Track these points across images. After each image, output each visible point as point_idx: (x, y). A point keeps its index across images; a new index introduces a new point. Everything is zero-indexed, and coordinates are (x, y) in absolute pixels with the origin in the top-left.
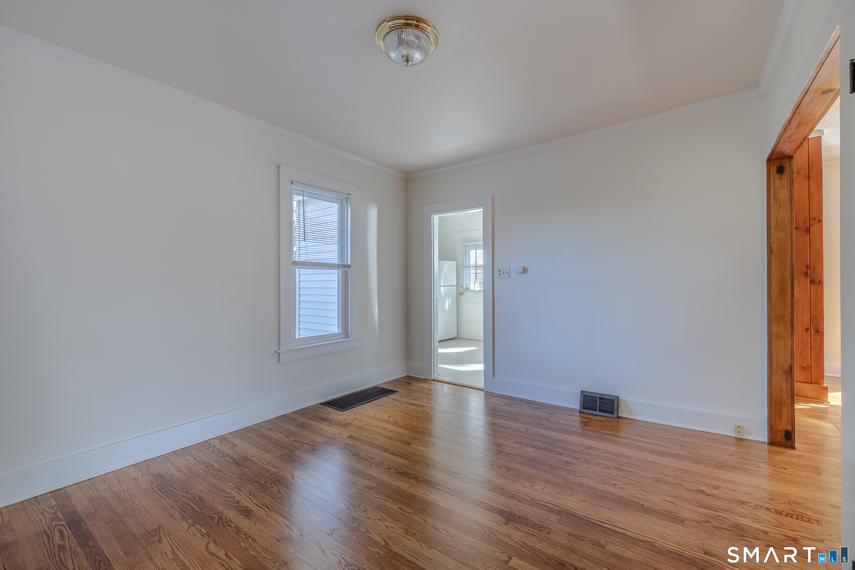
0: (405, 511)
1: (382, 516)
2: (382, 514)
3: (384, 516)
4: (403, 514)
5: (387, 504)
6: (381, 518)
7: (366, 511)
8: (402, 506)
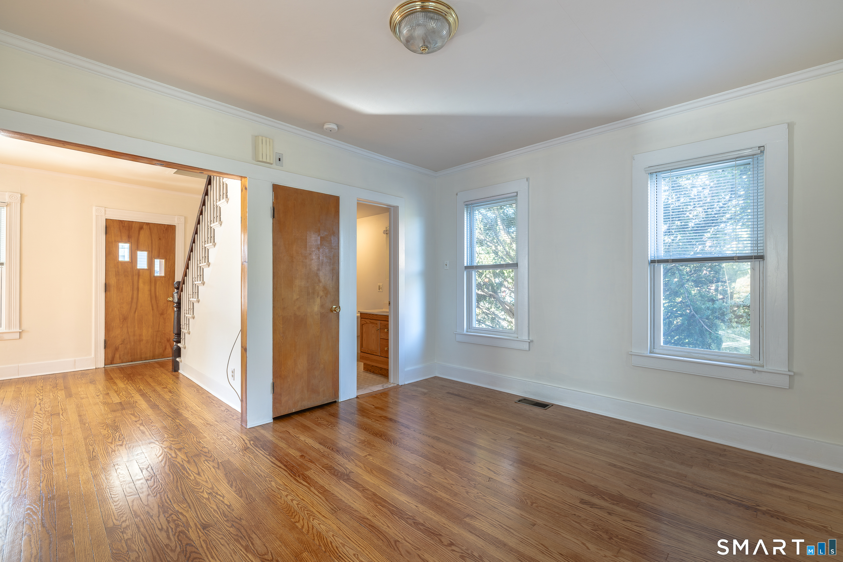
0: (431, 489)
1: (452, 487)
2: (452, 489)
3: (450, 487)
4: (433, 487)
5: (448, 497)
6: (452, 485)
7: (467, 492)
8: (434, 493)
